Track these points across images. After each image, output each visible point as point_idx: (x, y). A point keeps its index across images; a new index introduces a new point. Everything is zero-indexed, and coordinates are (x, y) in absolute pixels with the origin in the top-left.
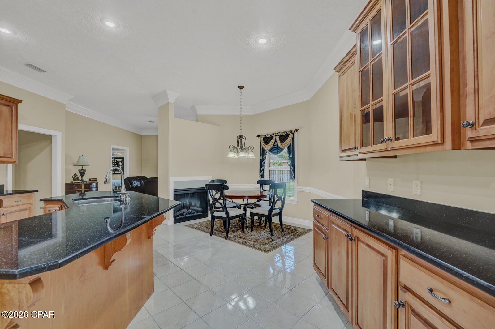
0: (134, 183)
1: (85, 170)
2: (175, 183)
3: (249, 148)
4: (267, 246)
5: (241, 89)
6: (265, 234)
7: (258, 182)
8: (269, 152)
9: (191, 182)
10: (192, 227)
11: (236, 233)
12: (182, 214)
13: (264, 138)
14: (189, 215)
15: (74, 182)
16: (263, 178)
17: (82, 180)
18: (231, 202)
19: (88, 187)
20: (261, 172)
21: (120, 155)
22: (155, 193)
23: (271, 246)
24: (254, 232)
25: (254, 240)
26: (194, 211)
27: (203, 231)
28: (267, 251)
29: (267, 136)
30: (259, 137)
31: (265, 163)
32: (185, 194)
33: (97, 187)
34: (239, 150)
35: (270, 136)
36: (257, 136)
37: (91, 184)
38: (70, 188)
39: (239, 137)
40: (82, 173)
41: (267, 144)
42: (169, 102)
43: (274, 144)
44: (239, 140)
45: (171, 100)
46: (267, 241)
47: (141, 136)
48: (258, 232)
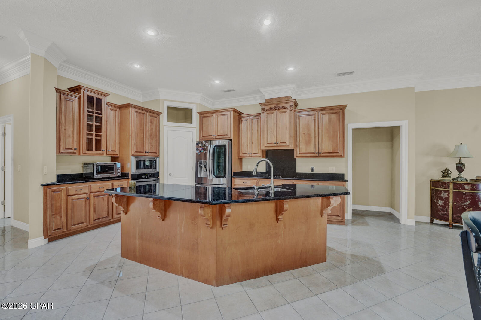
15: (441, 178)
40: (459, 168)
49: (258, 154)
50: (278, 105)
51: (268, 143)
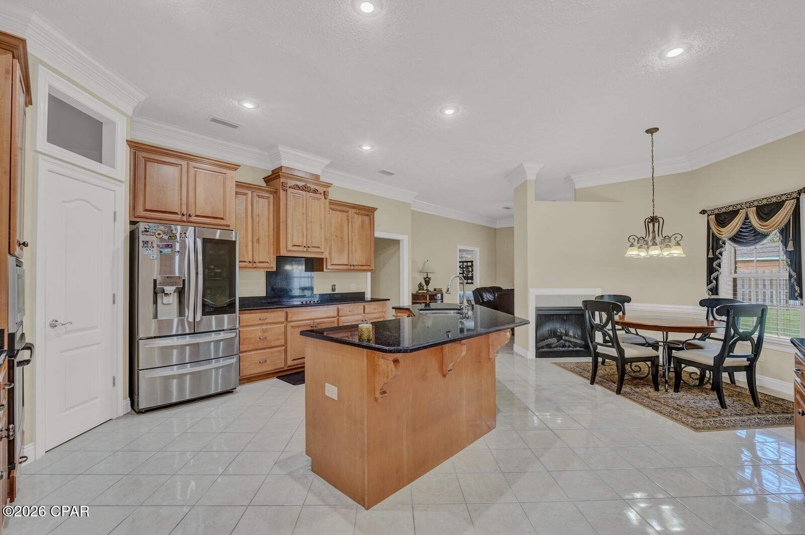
0: (485, 295)
1: (430, 279)
2: (538, 297)
3: (672, 238)
4: (701, 421)
5: (652, 133)
6: (706, 402)
7: (703, 303)
8: (729, 242)
9: (564, 297)
10: (564, 366)
11: (640, 389)
12: (549, 346)
13: (717, 216)
14: (560, 349)
15: (419, 292)
16: (717, 294)
17: (427, 290)
18: (635, 334)
19: (433, 298)
20: (709, 282)
21: (468, 257)
22: (510, 310)
23: (712, 423)
24: (680, 394)
25: (675, 406)
26: (570, 344)
27: (580, 375)
28: (697, 429)
29: (724, 210)
30: (706, 215)
31: (722, 264)
32: (553, 315)
33: (442, 299)
34: (650, 244)
35: (731, 209)
36: (700, 213)
37: (436, 295)
38: (416, 298)
39: (650, 221)
40: (427, 282)
41: (724, 227)
42: (528, 179)
43: (743, 224)
44: (651, 225)
45: (531, 176)
46: (705, 414)
47: (495, 229)
48: (689, 396)
49: (267, 264)
50: (309, 185)
51: (294, 246)
